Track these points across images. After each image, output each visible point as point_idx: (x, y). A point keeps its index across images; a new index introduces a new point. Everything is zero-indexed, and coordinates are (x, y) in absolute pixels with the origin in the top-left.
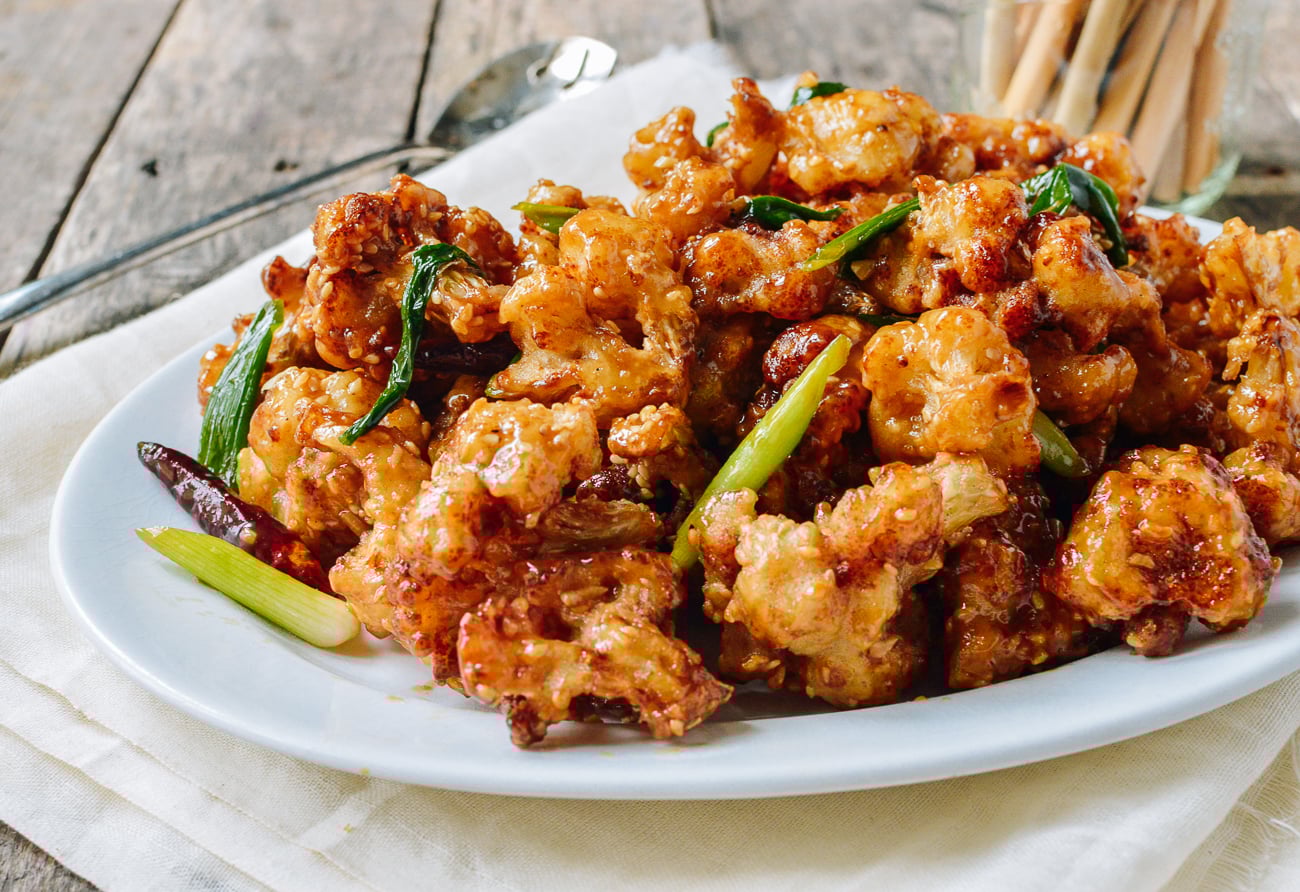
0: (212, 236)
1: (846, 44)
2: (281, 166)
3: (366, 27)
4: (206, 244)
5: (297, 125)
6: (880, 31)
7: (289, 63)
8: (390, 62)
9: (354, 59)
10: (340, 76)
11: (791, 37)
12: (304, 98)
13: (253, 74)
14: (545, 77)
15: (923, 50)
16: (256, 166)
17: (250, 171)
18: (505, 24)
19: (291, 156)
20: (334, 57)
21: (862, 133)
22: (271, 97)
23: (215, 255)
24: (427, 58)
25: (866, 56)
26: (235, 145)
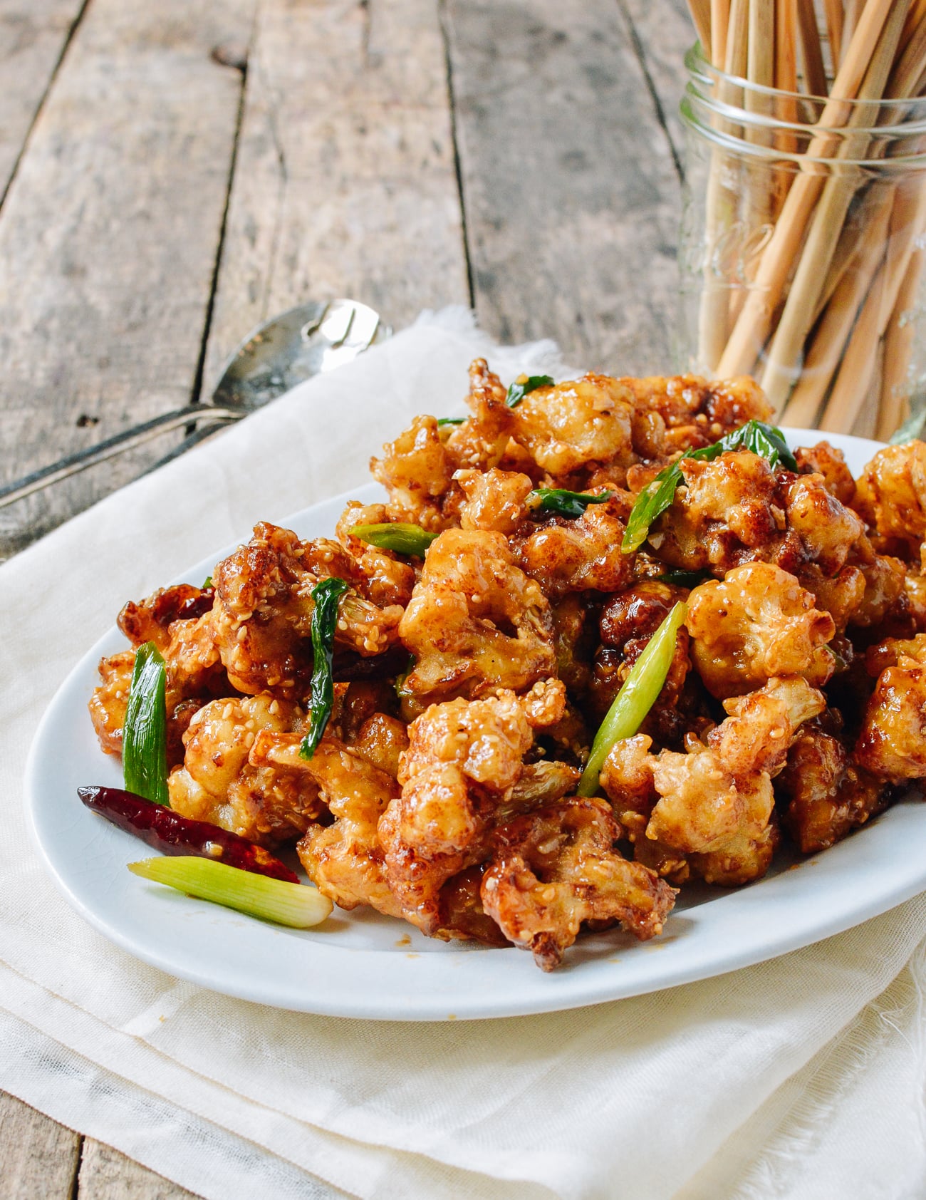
0: (25, 497)
1: (590, 292)
2: (83, 421)
3: (154, 276)
4: (21, 504)
5: (96, 379)
6: (621, 277)
7: (86, 313)
8: (176, 313)
9: (145, 310)
10: (133, 327)
11: (540, 283)
12: (102, 351)
13: (54, 325)
14: (316, 336)
15: (658, 297)
16: (61, 420)
17: (56, 426)
18: (281, 271)
19: (92, 411)
20: (127, 308)
21: (591, 420)
22: (72, 348)
23: (29, 512)
24: (211, 307)
25: (606, 303)
26: (42, 399)
